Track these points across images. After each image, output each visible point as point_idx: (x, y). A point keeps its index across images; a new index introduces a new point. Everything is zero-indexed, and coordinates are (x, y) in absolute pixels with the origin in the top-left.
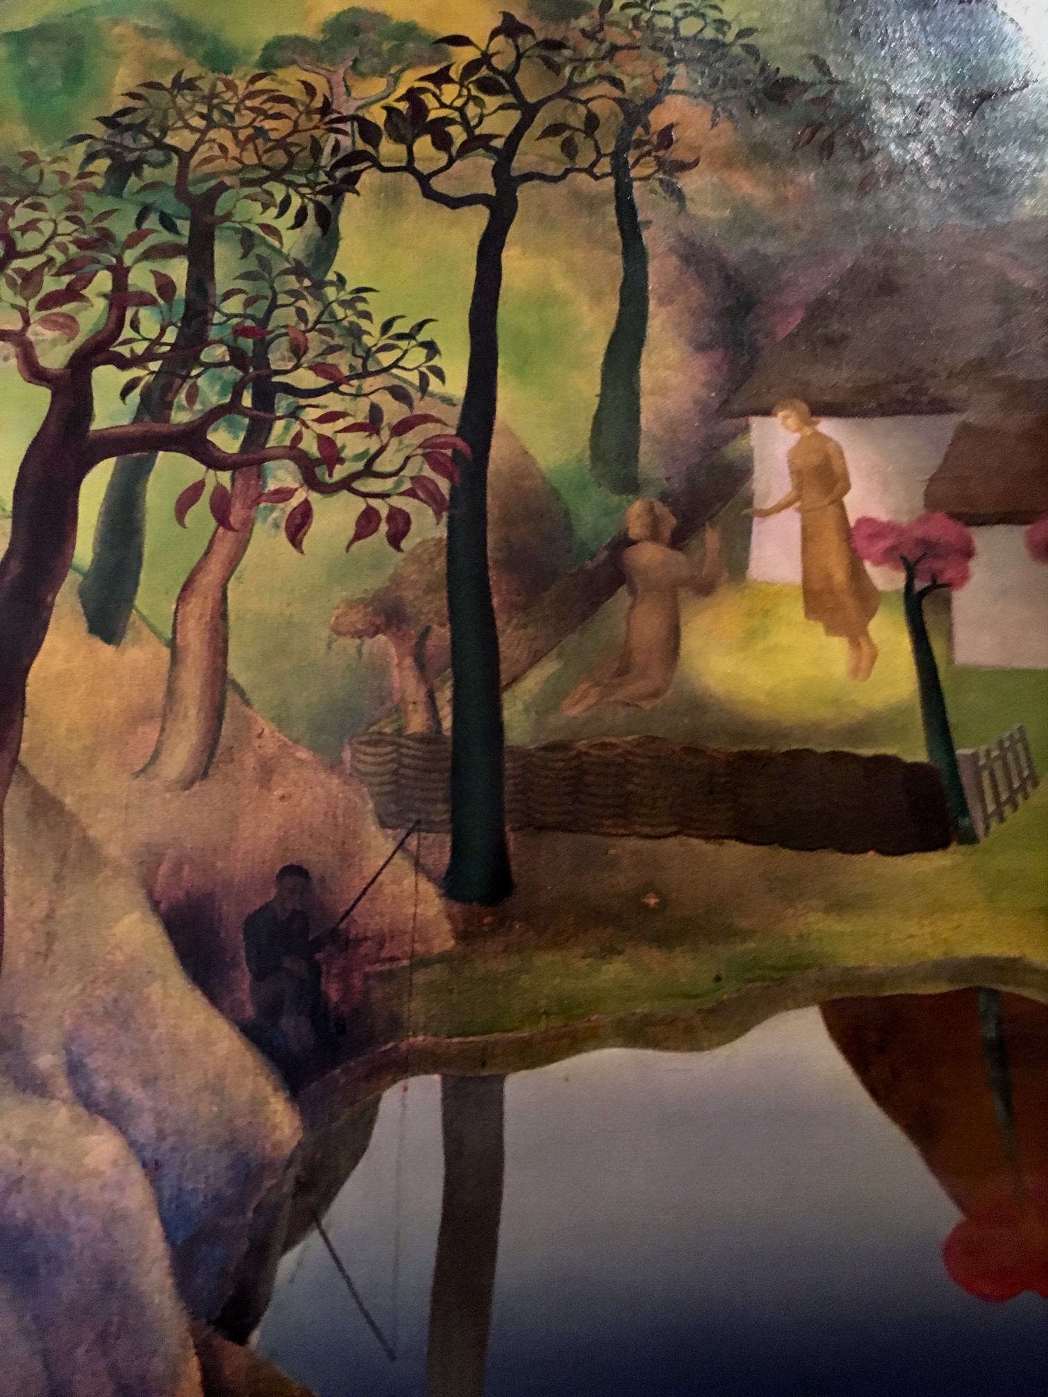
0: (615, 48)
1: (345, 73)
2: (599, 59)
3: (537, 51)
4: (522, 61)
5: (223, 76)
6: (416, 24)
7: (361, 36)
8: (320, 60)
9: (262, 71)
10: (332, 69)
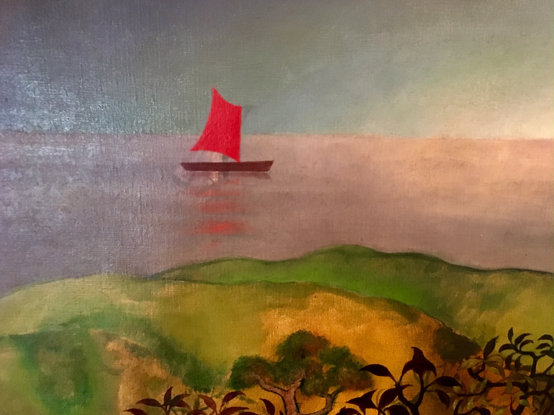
0: (490, 385)
1: (295, 392)
2: (477, 395)
3: (435, 387)
4: (425, 395)
5: (204, 394)
6: (349, 350)
7: (307, 358)
8: (276, 380)
9: (234, 391)
10: (286, 388)
